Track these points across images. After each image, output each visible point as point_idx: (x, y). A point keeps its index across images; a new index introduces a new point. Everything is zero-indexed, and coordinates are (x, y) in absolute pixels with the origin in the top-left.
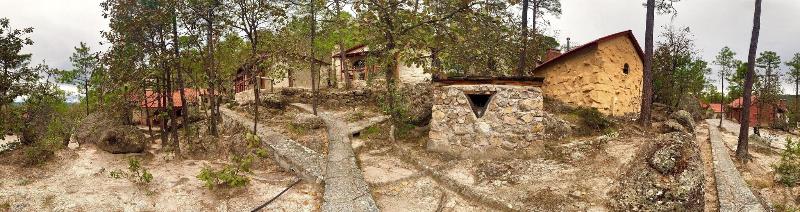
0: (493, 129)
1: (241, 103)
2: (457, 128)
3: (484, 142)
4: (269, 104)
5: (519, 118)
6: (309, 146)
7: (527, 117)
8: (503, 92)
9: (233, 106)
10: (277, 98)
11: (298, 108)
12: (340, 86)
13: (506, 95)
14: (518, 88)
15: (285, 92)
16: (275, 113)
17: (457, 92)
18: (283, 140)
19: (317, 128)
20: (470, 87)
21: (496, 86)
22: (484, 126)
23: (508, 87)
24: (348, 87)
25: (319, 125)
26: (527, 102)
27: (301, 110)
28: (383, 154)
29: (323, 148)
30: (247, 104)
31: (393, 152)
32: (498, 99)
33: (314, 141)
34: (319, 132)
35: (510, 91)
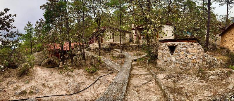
0: (176, 60)
1: (92, 48)
2: (165, 58)
3: (173, 65)
4: (105, 49)
5: (186, 56)
6: (118, 63)
7: (189, 56)
8: (180, 45)
9: (89, 49)
10: (108, 47)
11: (116, 51)
12: (134, 42)
13: (181, 46)
14: (186, 43)
15: (111, 44)
16: (107, 52)
17: (165, 45)
18: (109, 61)
19: (121, 58)
20: (169, 43)
21: (177, 42)
22: (173, 59)
23: (182, 43)
24: (138, 42)
25: (123, 57)
26: (189, 49)
27: (117, 51)
28: (142, 68)
29: (122, 64)
30: (95, 49)
31: (145, 67)
32: (178, 48)
33: (120, 62)
34: (122, 59)
35: (183, 44)
